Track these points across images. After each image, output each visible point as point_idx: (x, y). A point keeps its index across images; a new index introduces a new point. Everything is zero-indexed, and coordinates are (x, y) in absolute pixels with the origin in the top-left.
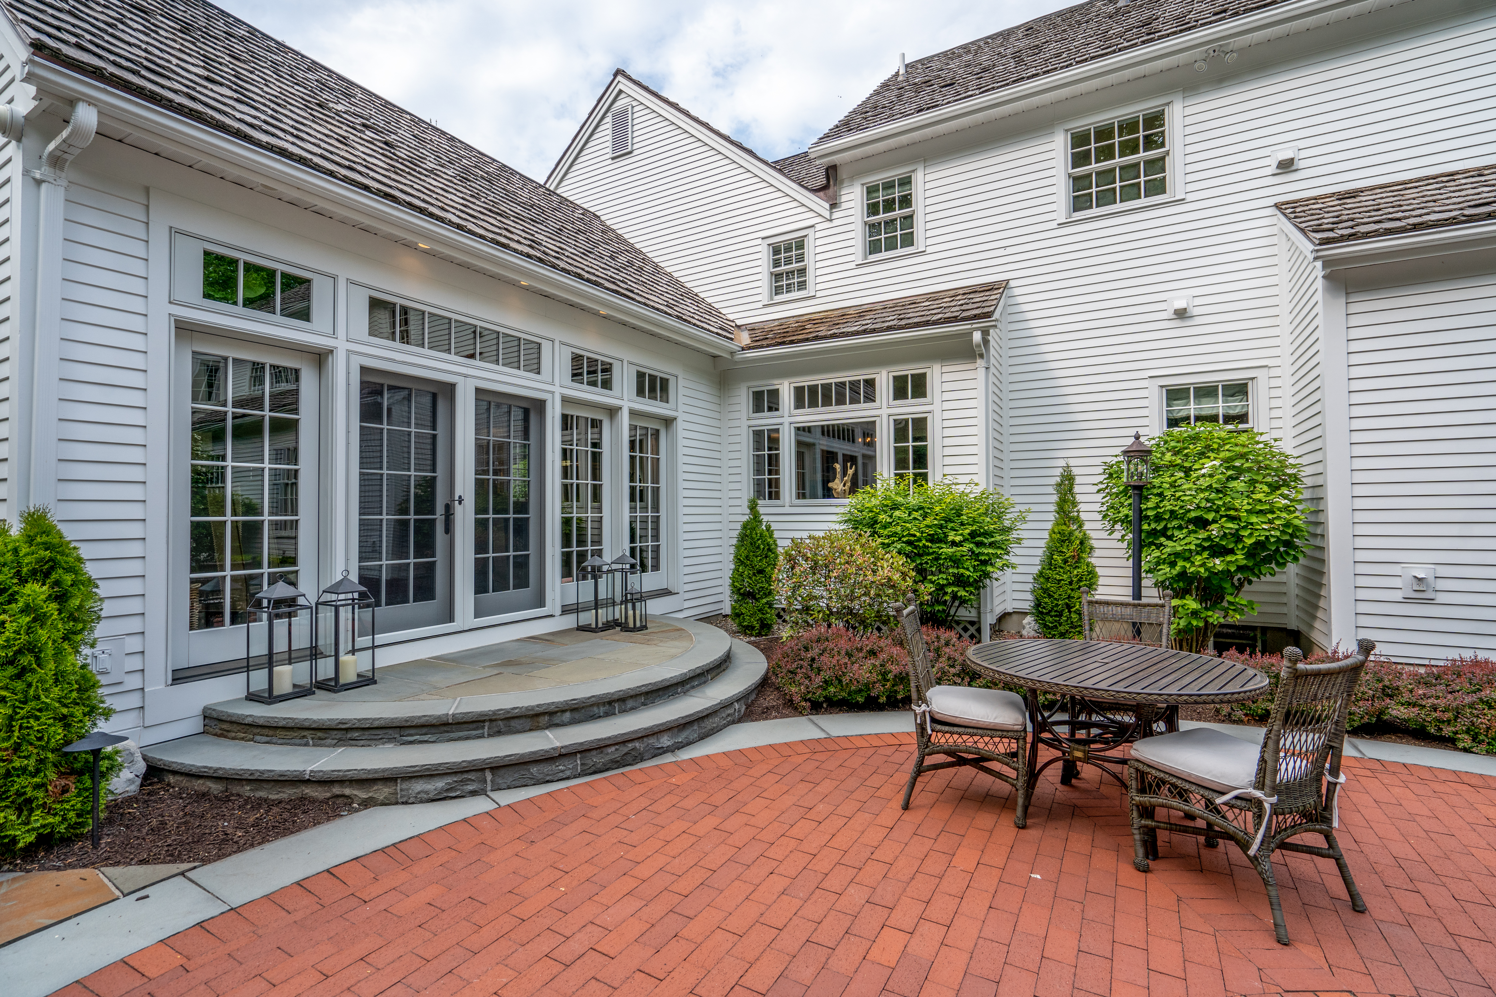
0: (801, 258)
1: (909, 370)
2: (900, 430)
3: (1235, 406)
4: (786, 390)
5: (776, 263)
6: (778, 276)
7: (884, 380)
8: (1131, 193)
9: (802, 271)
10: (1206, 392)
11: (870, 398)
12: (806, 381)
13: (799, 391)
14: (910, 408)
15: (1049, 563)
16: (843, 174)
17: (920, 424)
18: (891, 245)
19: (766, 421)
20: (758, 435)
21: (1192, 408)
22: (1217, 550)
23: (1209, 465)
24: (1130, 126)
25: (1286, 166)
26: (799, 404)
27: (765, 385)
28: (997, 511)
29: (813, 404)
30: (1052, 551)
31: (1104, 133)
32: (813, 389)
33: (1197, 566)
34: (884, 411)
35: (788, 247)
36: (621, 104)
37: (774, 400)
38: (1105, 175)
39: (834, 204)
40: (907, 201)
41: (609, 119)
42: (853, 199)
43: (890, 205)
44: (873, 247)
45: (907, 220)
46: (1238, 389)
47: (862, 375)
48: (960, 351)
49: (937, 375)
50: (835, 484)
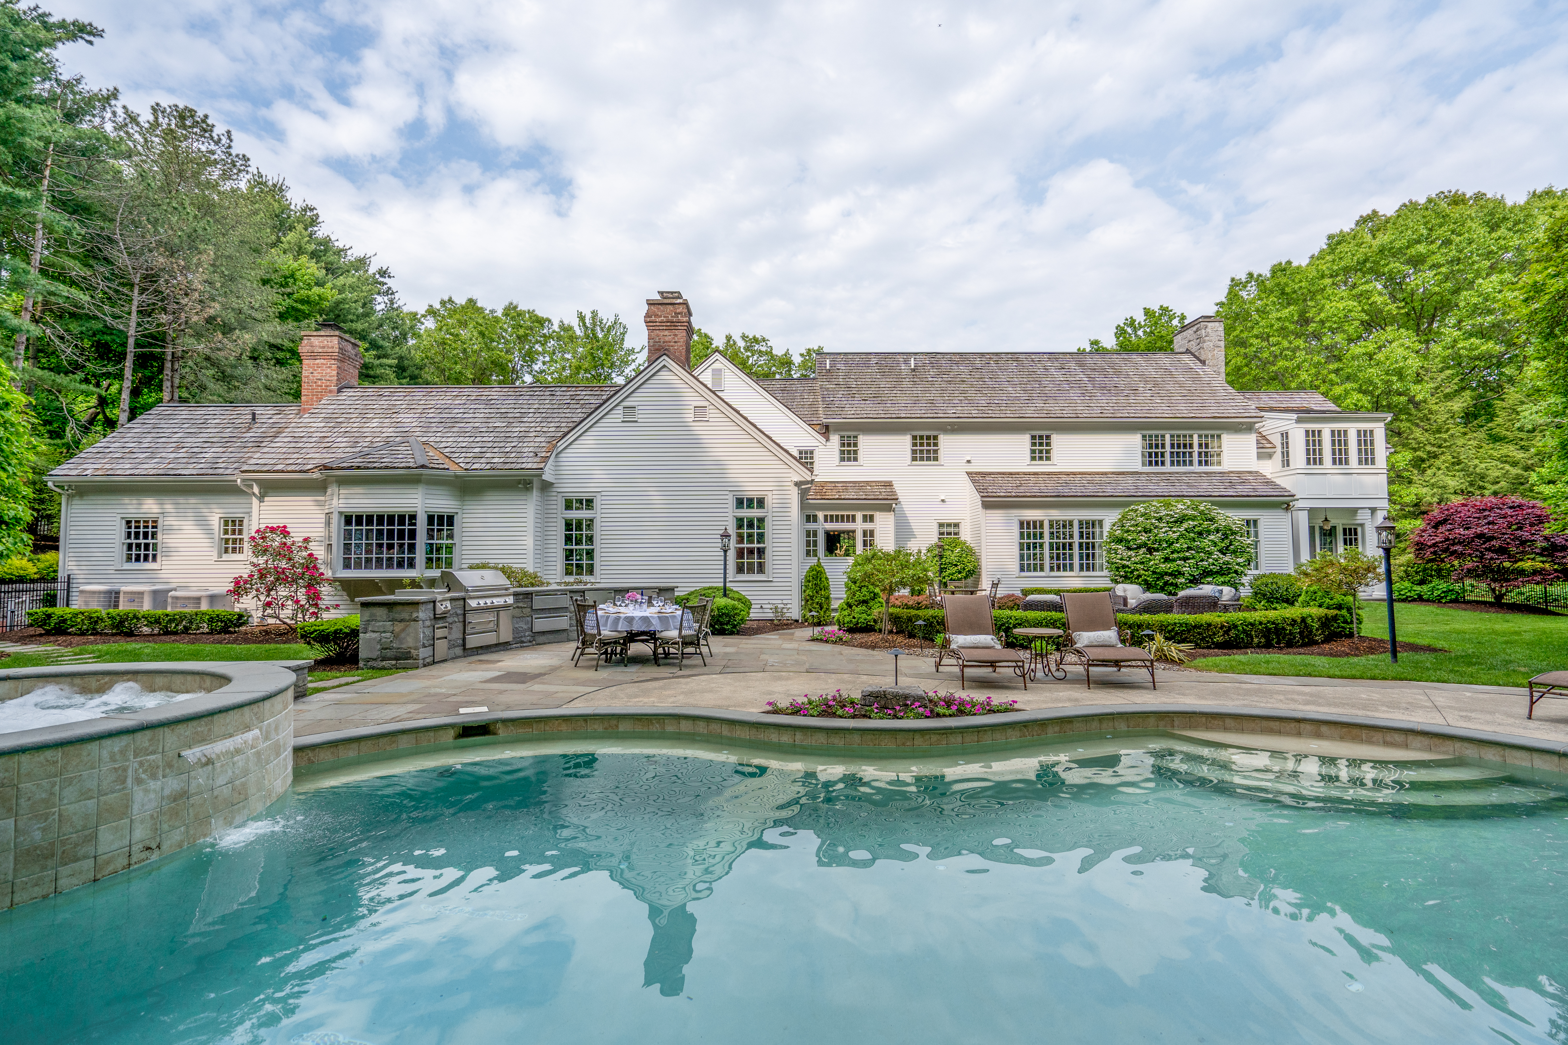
0: (812, 458)
1: (868, 513)
2: (865, 533)
3: (956, 530)
4: (820, 515)
5: (801, 458)
7: (859, 516)
8: (929, 459)
9: (812, 463)
10: (949, 525)
11: (854, 520)
12: (829, 513)
13: (826, 516)
14: (868, 526)
16: (830, 428)
17: (872, 533)
18: (849, 460)
19: (812, 526)
20: (808, 531)
21: (945, 530)
22: (960, 572)
24: (928, 438)
25: (969, 462)
26: (826, 521)
27: (811, 513)
29: (832, 521)
31: (922, 437)
32: (832, 516)
34: (859, 526)
35: (806, 453)
36: (717, 365)
37: (815, 519)
38: (921, 451)
39: (828, 440)
40: (855, 445)
41: (709, 370)
42: (835, 439)
43: (849, 445)
44: (842, 459)
45: (855, 452)
46: (957, 525)
47: (851, 513)
48: (888, 508)
49: (878, 516)
50: (838, 552)
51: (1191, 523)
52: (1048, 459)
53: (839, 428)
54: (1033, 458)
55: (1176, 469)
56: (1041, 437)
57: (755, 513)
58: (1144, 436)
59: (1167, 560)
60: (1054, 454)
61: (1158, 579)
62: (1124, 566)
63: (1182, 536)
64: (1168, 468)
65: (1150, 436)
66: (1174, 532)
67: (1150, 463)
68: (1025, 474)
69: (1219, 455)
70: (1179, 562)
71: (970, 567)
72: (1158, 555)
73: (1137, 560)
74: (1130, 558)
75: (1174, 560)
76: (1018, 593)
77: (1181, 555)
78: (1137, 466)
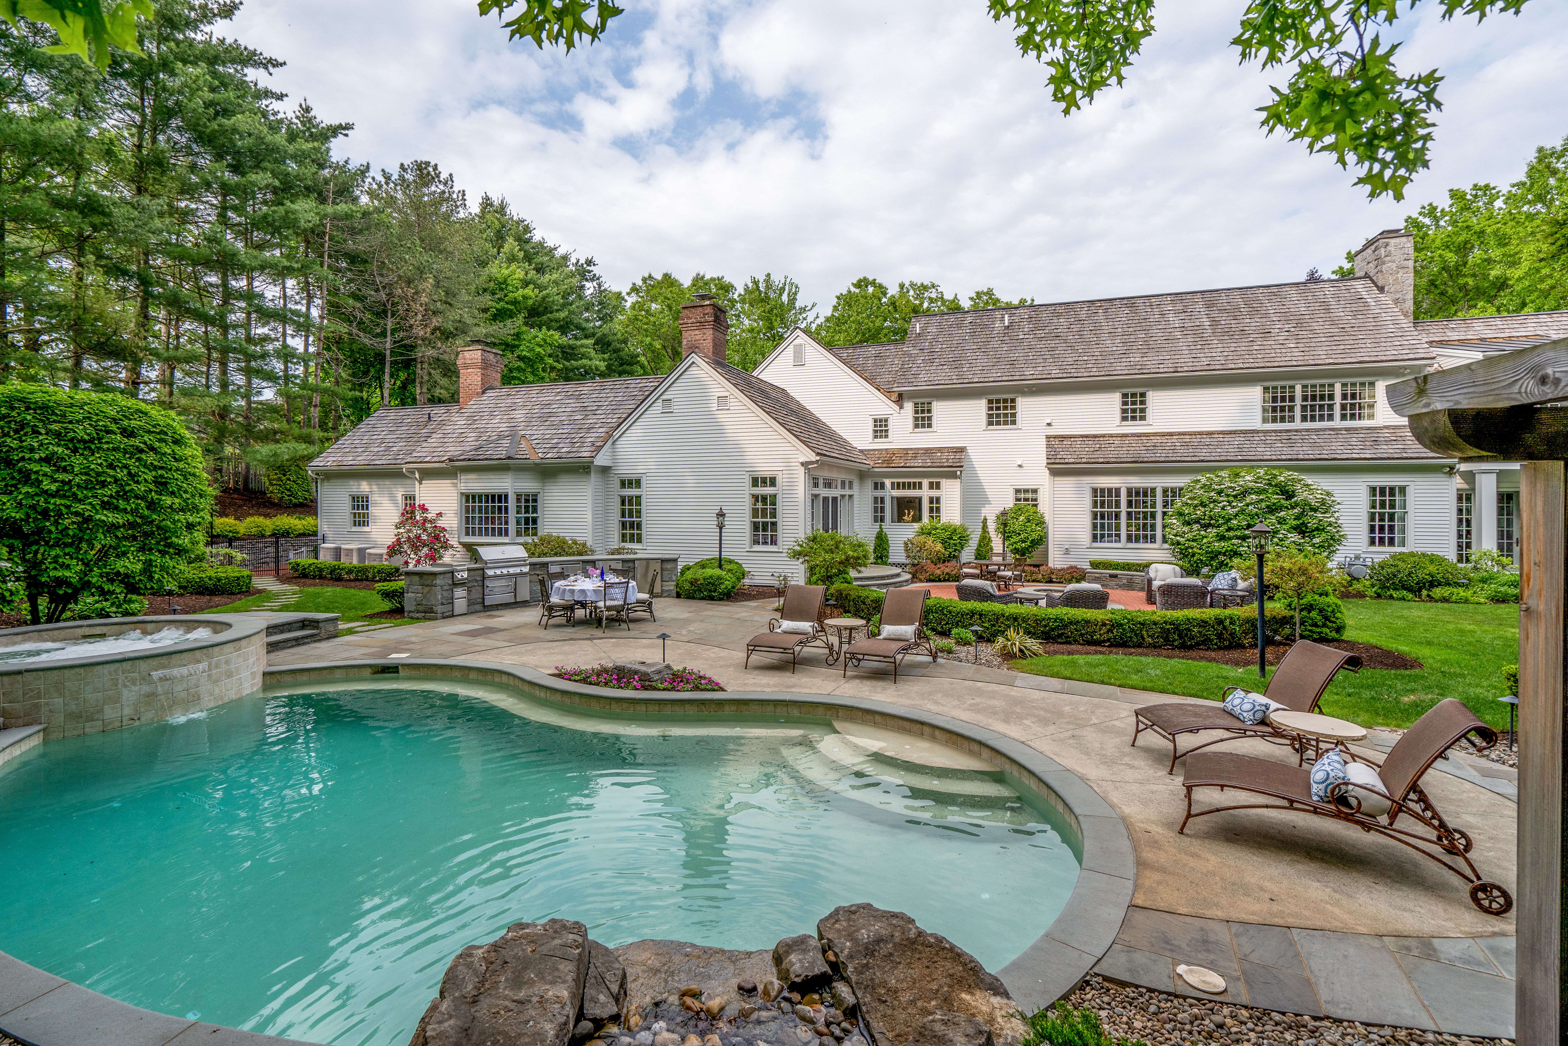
0: (886, 426)
1: (935, 480)
2: (931, 500)
3: (1034, 496)
4: (888, 482)
5: (875, 426)
6: (876, 431)
7: (925, 483)
8: (1006, 423)
9: (886, 431)
10: (1026, 491)
11: (920, 488)
12: (896, 480)
13: (893, 484)
14: (934, 493)
15: (979, 546)
16: (904, 396)
17: (938, 500)
18: (923, 426)
19: (879, 493)
20: (876, 499)
21: (1023, 496)
22: (1024, 542)
23: (1021, 518)
24: (1005, 401)
25: (1049, 424)
26: (893, 488)
27: (879, 480)
28: (965, 530)
29: (898, 488)
30: (980, 542)
31: (998, 401)
32: (899, 484)
33: (1018, 546)
34: (925, 493)
35: (881, 421)
36: (798, 342)
37: (883, 486)
38: (998, 416)
39: (901, 407)
40: (929, 411)
41: (791, 347)
42: (909, 406)
43: (923, 412)
44: (916, 426)
45: (930, 418)
46: (1034, 491)
47: (917, 480)
48: (953, 476)
49: (944, 483)
50: (906, 518)
51: (1254, 497)
52: (1143, 418)
53: (913, 396)
54: (1124, 419)
55: (1309, 425)
56: (1134, 395)
57: (768, 491)
58: (1266, 389)
59: (1222, 538)
60: (1149, 413)
61: (1212, 558)
62: (1178, 543)
63: (1242, 511)
64: (1298, 424)
65: (1275, 388)
66: (1233, 507)
67: (1274, 420)
68: (1111, 436)
69: (1371, 406)
70: (1235, 541)
71: (1035, 536)
72: (1213, 532)
73: (1190, 536)
74: (1184, 533)
75: (1230, 539)
76: (1086, 564)
77: (1239, 533)
78: (1256, 423)
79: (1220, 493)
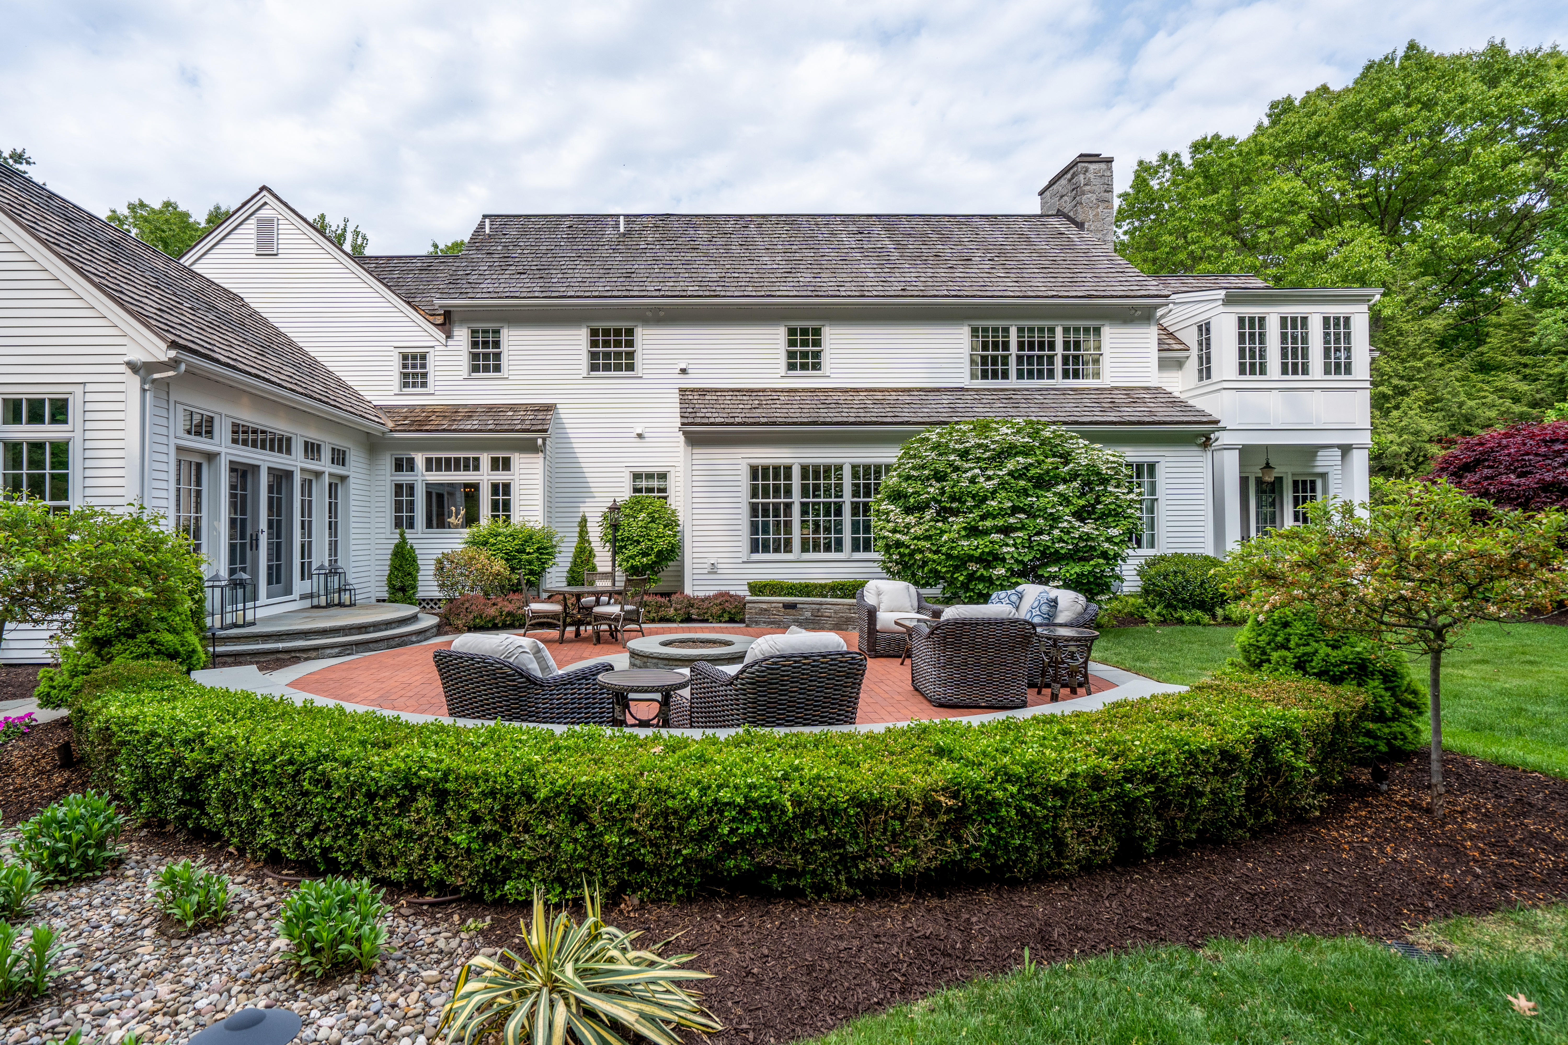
0: (423, 366)
1: (501, 455)
2: (495, 488)
3: (662, 484)
4: (420, 459)
5: (405, 366)
6: (406, 375)
7: (485, 459)
8: (618, 367)
9: (424, 375)
10: (650, 476)
11: (477, 468)
12: (434, 455)
13: (429, 461)
14: (501, 477)
15: (575, 563)
16: (453, 317)
17: (507, 487)
18: (486, 369)
19: (404, 478)
20: (398, 486)
21: (644, 484)
22: (645, 554)
23: (642, 517)
24: (618, 332)
25: (683, 371)
26: (429, 468)
27: (404, 455)
28: (550, 537)
29: (439, 469)
30: (576, 557)
31: (606, 332)
32: (439, 460)
33: (637, 561)
34: (485, 477)
35: (414, 357)
36: (264, 213)
37: (411, 465)
38: (607, 355)
39: (449, 336)
40: (497, 344)
41: (253, 221)
42: (462, 335)
43: (486, 344)
44: (475, 369)
45: (498, 356)
46: (663, 476)
47: (471, 455)
48: (530, 447)
49: (517, 459)
50: (452, 520)
51: (1020, 459)
52: (816, 366)
53: (469, 316)
54: (791, 367)
55: (1026, 383)
56: (804, 332)
57: (46, 432)
58: (975, 331)
59: (973, 531)
60: (827, 359)
61: (956, 568)
62: (899, 544)
63: (1003, 485)
64: (1013, 382)
65: (985, 330)
66: (989, 478)
67: (985, 376)
68: (774, 390)
69: (1096, 361)
70: (995, 537)
71: (662, 544)
72: (958, 523)
73: (918, 531)
74: (908, 526)
75: (986, 532)
76: (743, 591)
77: (1000, 522)
78: (964, 379)
79: (964, 454)
